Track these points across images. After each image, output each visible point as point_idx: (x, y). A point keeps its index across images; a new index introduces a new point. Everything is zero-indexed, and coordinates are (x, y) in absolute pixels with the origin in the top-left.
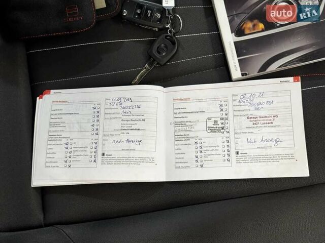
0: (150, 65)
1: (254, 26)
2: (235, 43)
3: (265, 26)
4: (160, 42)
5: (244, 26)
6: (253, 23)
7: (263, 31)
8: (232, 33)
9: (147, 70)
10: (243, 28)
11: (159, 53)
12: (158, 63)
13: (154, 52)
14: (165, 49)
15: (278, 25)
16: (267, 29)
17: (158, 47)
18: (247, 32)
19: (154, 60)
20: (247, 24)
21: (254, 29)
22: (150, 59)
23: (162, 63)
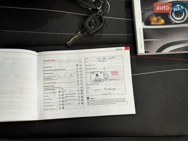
0: (82, 33)
1: (158, 20)
2: (144, 29)
3: (165, 22)
4: (91, 19)
5: (151, 19)
6: (157, 18)
7: (163, 25)
8: (142, 22)
9: (79, 36)
10: (150, 20)
11: (90, 25)
12: (88, 33)
13: (87, 24)
14: (95, 24)
15: (174, 23)
16: (166, 23)
17: (90, 22)
18: (152, 23)
19: (85, 30)
20: (153, 18)
21: (158, 22)
22: (83, 28)
23: (91, 33)
